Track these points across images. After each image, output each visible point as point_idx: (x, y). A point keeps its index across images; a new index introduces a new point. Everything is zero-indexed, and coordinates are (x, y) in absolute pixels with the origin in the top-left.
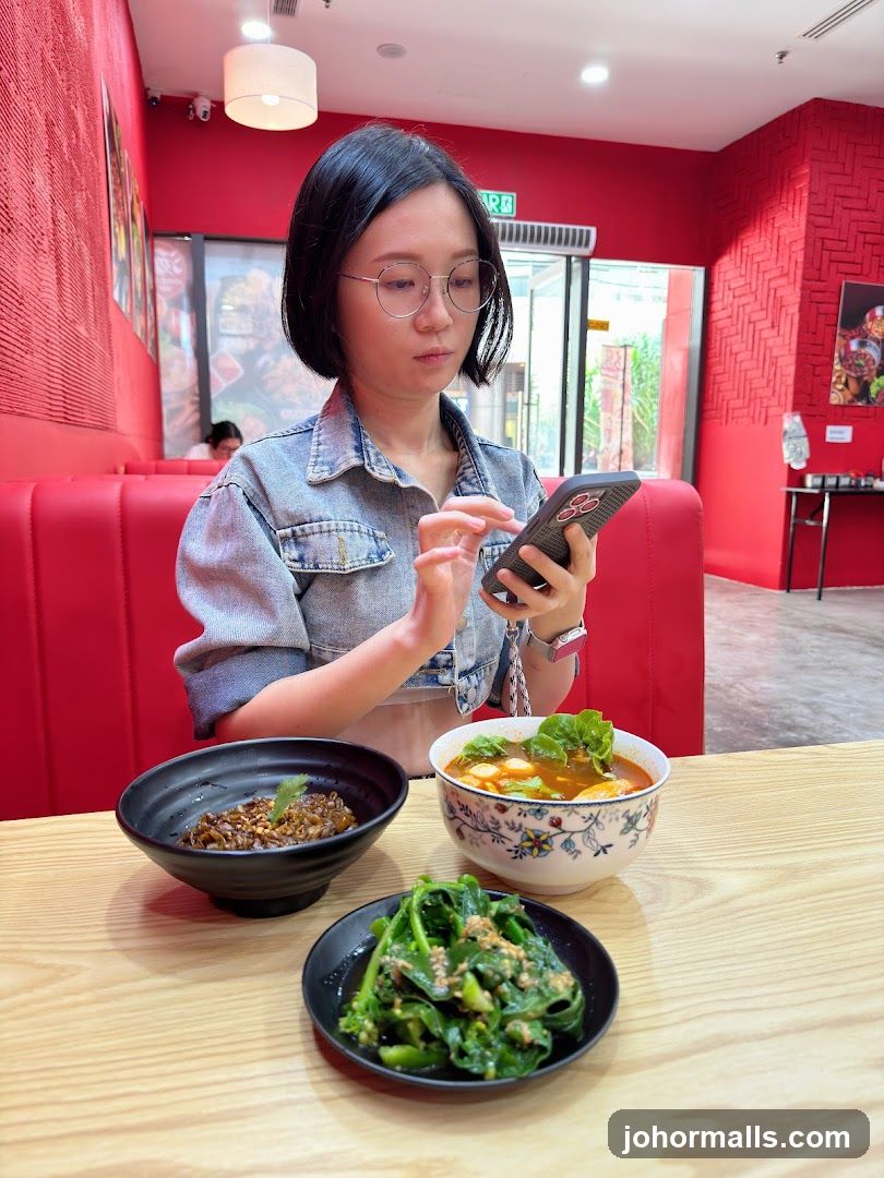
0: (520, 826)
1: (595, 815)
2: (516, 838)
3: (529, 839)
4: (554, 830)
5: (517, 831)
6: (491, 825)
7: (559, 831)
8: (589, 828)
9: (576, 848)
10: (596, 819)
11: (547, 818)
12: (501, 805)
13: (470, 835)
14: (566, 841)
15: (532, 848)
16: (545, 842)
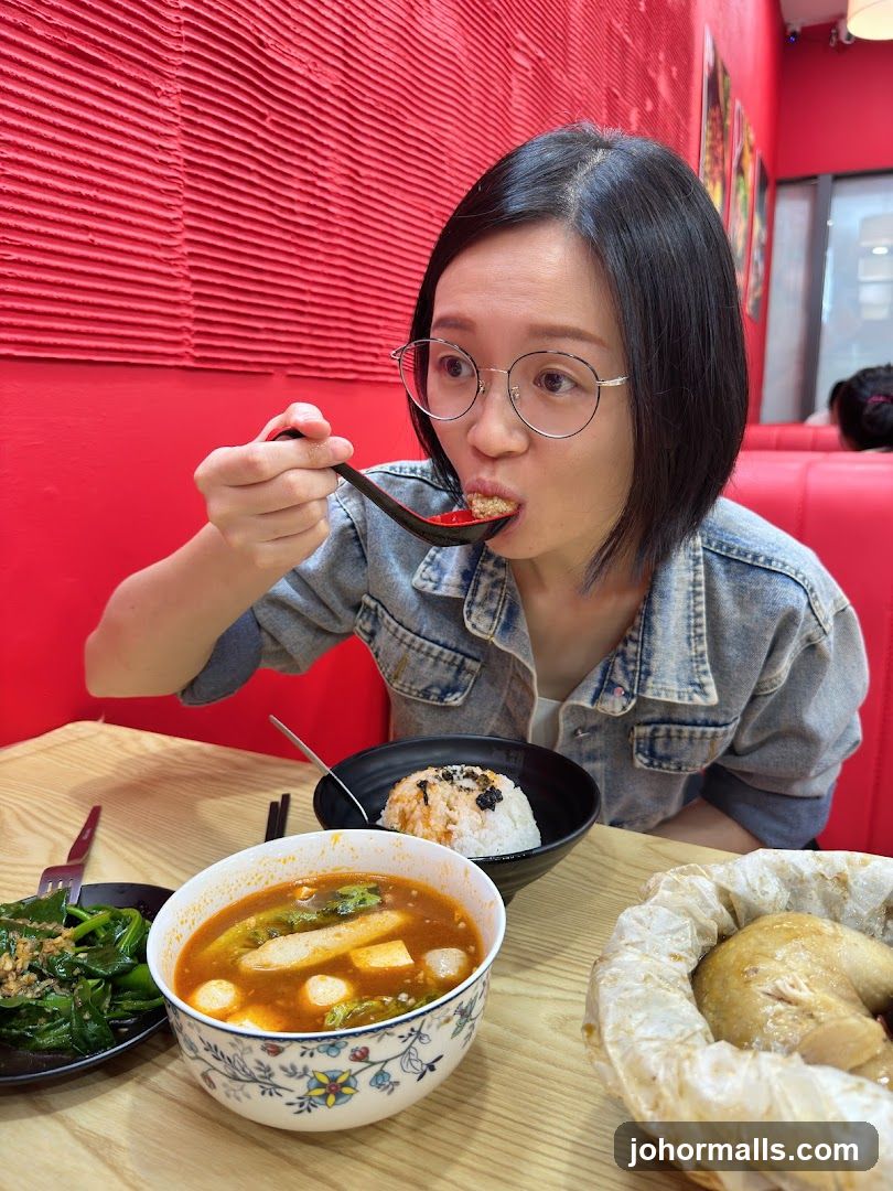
0: (305, 1070)
1: (417, 1029)
2: (300, 1087)
3: (321, 1085)
4: (358, 1066)
5: (301, 1077)
6: (257, 1073)
7: (367, 1065)
8: (410, 1046)
9: (392, 1080)
10: (419, 1032)
11: (346, 1053)
12: (272, 1046)
13: (225, 1085)
14: (377, 1075)
15: (325, 1096)
16: (345, 1084)
